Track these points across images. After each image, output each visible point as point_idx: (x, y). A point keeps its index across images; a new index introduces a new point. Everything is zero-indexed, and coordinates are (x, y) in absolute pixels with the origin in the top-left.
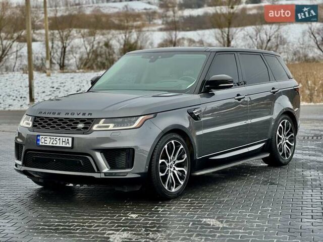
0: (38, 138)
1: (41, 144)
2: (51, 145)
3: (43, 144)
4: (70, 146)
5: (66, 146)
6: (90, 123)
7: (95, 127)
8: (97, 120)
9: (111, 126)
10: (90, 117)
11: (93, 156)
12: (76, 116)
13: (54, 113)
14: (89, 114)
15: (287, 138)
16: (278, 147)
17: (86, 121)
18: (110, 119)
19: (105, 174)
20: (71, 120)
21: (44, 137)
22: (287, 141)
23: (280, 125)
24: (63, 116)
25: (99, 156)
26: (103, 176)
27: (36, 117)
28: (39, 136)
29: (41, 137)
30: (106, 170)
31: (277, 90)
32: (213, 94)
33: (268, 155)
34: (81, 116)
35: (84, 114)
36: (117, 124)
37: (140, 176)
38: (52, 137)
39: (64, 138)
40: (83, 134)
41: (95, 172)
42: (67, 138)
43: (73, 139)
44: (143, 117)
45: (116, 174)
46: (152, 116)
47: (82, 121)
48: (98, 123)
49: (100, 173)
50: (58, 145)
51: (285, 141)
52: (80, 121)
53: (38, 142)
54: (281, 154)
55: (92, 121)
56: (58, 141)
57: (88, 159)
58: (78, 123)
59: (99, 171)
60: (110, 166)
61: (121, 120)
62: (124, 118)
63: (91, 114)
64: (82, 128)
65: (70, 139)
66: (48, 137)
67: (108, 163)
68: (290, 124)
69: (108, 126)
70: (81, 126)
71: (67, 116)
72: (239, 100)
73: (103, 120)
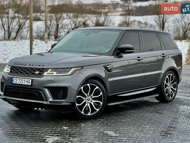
0: (13, 79)
1: (14, 83)
2: (19, 83)
3: (15, 83)
4: (30, 84)
5: (28, 84)
6: (43, 71)
7: (45, 74)
8: (47, 70)
9: (55, 73)
10: (43, 67)
11: (43, 91)
12: (35, 67)
13: (23, 65)
14: (42, 66)
15: (172, 85)
16: (165, 90)
17: (40, 69)
18: (54, 69)
19: (50, 102)
20: (32, 69)
21: (16, 78)
22: (172, 87)
23: (167, 77)
24: (27, 66)
25: (47, 91)
26: (48, 103)
27: (12, 66)
28: (13, 78)
29: (14, 78)
30: (51, 100)
31: (165, 55)
32: (122, 56)
33: (158, 95)
34: (38, 67)
35: (40, 66)
36: (58, 72)
37: (70, 104)
38: (20, 79)
39: (27, 80)
40: (38, 77)
41: (44, 100)
42: (28, 80)
43: (32, 80)
44: (74, 68)
45: (56, 102)
46: (80, 68)
47: (38, 69)
48: (47, 71)
49: (47, 101)
50: (23, 84)
51: (170, 87)
52: (37, 70)
53: (12, 82)
54: (167, 95)
55: (44, 70)
56: (24, 82)
57: (40, 93)
58: (35, 71)
59: (47, 100)
60: (53, 97)
61: (61, 70)
62: (63, 69)
63: (44, 66)
64: (38, 74)
65: (30, 80)
66: (18, 79)
67: (52, 95)
68: (174, 77)
69: (53, 73)
70: (37, 72)
71: (30, 67)
72: (139, 60)
73: (50, 70)
